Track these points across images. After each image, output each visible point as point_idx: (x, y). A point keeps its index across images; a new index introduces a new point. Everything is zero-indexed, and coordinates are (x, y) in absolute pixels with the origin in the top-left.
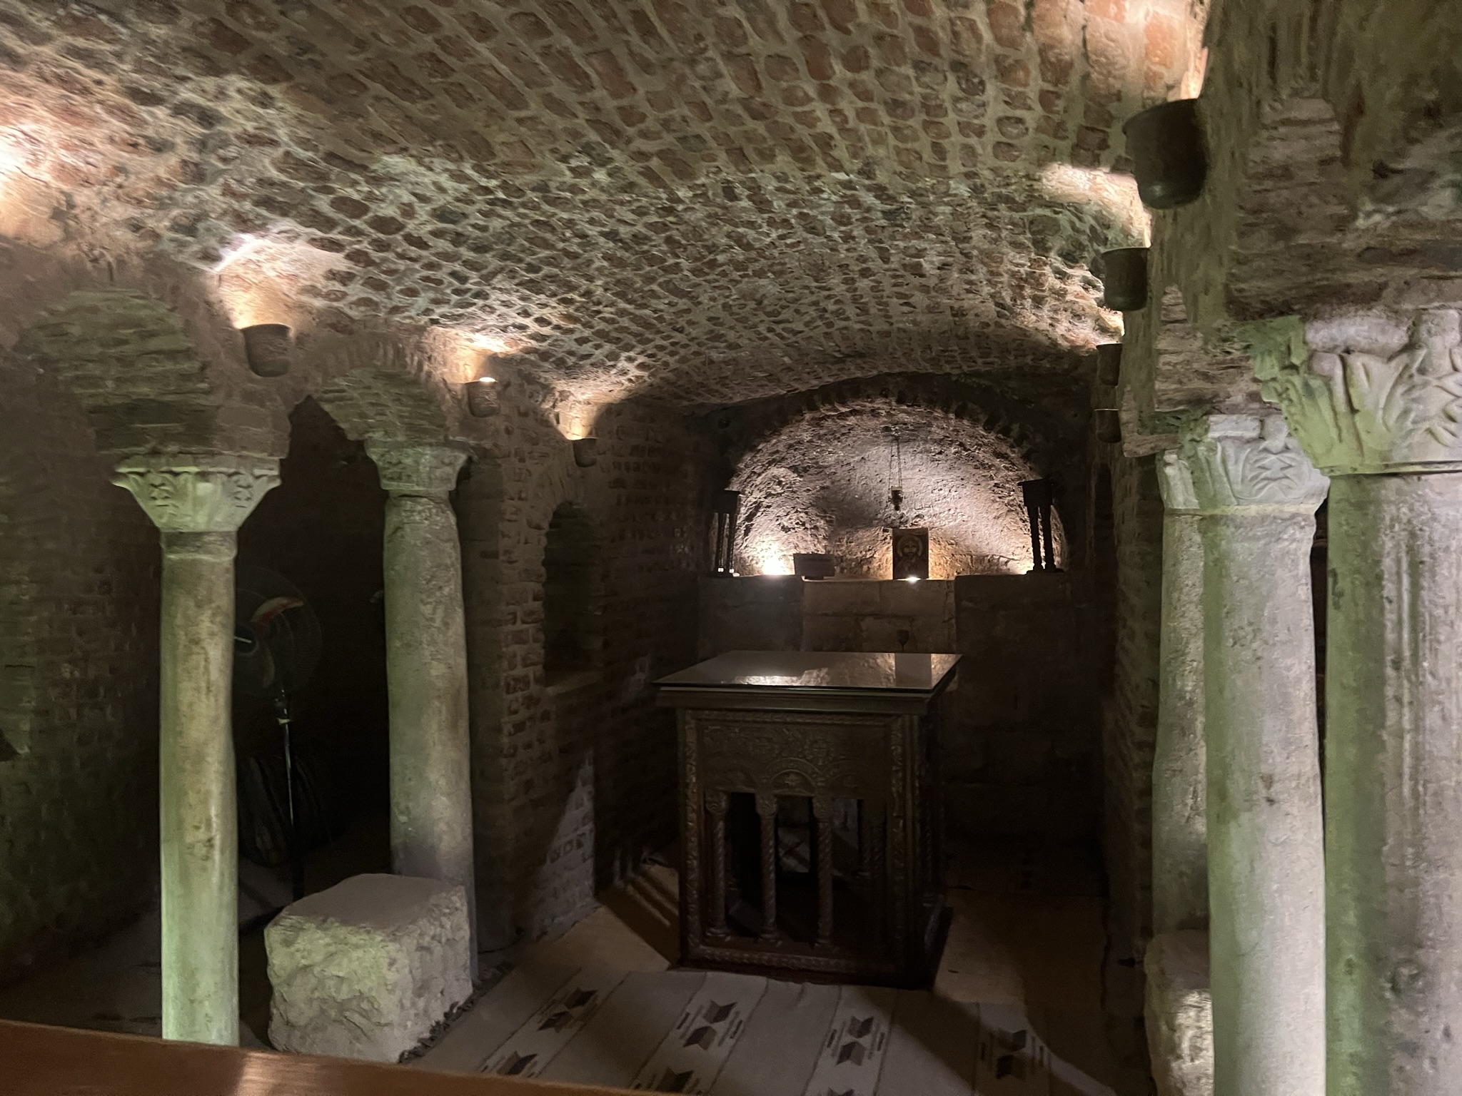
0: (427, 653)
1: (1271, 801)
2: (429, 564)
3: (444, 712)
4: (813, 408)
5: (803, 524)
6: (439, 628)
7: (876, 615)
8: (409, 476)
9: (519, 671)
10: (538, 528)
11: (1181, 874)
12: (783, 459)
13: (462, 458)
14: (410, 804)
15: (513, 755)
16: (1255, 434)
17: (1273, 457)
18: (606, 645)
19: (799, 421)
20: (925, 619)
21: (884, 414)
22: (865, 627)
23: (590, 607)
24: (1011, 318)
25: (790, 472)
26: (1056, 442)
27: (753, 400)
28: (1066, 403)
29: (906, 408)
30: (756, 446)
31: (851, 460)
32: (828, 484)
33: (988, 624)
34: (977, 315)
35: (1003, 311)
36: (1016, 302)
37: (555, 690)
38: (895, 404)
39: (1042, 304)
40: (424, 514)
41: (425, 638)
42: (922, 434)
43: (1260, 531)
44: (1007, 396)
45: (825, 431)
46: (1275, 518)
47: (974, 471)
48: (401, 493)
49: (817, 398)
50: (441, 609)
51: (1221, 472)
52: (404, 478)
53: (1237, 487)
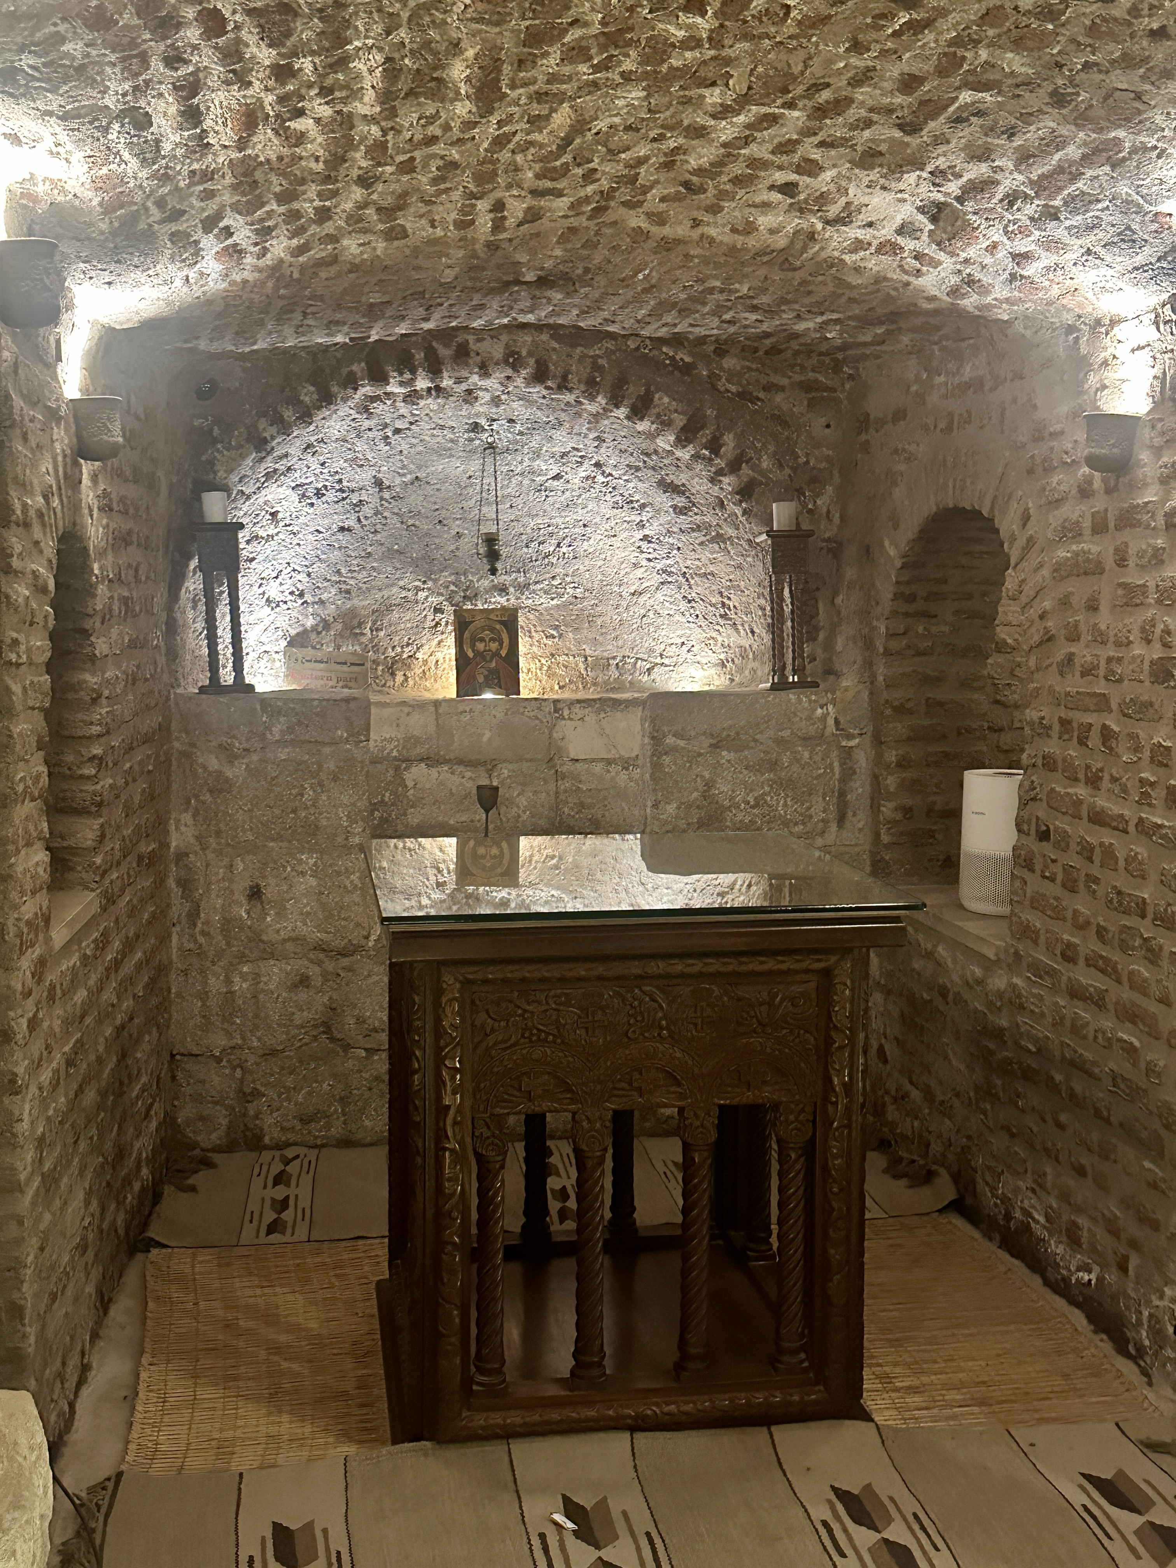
4: (379, 377)
5: (301, 595)
7: (430, 760)
9: (28, 908)
10: (44, 588)
12: (289, 469)
18: (102, 837)
19: (345, 400)
20: (514, 766)
21: (487, 397)
22: (410, 784)
23: (70, 758)
24: (925, 237)
25: (294, 497)
26: (794, 469)
27: (274, 350)
28: (811, 404)
29: (537, 391)
30: (265, 441)
31: (398, 480)
32: (351, 522)
33: (707, 775)
34: (870, 225)
35: (922, 220)
36: (1011, 204)
37: (59, 935)
38: (519, 382)
39: (1075, 212)
42: (534, 442)
44: (719, 385)
45: (372, 423)
47: (609, 512)
49: (390, 358)
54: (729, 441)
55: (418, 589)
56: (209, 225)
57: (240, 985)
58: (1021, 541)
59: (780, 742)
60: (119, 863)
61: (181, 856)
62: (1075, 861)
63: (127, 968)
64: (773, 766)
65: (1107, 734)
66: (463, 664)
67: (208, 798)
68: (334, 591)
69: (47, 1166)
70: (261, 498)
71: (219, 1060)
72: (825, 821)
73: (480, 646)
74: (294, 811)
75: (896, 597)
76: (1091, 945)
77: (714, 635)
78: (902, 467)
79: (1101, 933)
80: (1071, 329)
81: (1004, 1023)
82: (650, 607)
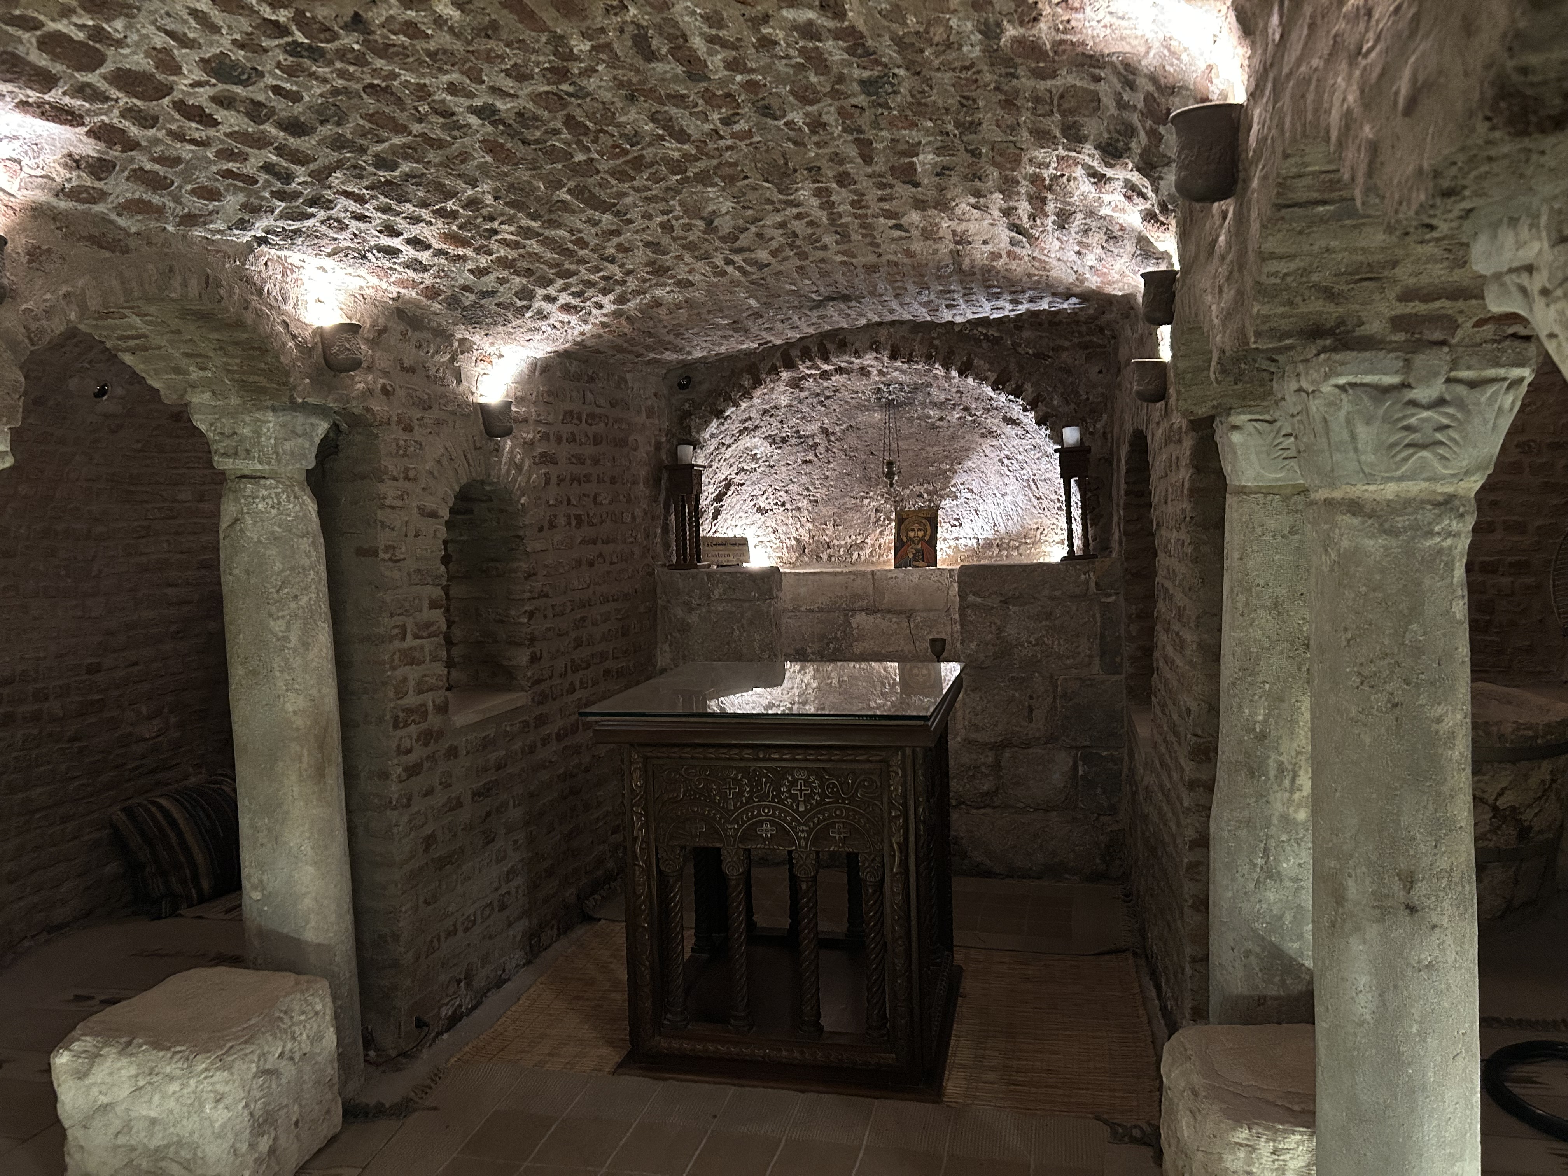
0: (280, 684)
1: (1412, 909)
2: (278, 566)
3: (305, 759)
4: (790, 365)
5: (783, 504)
6: (295, 650)
7: (870, 611)
8: (248, 451)
9: (412, 700)
10: (434, 515)
11: (1248, 953)
12: (757, 427)
13: (322, 427)
14: (265, 878)
15: (408, 805)
16: (1394, 380)
17: (1425, 414)
18: (534, 659)
19: (774, 382)
20: (925, 615)
21: (875, 372)
22: (854, 625)
24: (1027, 246)
25: (767, 444)
26: (1078, 404)
27: (721, 359)
28: (1088, 358)
29: (901, 365)
30: (722, 412)
32: (810, 457)
33: (998, 622)
34: (986, 242)
37: (462, 719)
38: (887, 360)
40: (270, 501)
41: (277, 663)
42: (920, 397)
43: (1401, 522)
44: (1020, 350)
45: (806, 393)
46: (1422, 501)
47: (980, 440)
48: (239, 474)
49: (795, 353)
50: (297, 625)
51: (1346, 436)
52: (242, 454)
53: (1369, 458)
54: (1029, 387)
55: (863, 498)
56: (525, 297)
58: (1152, 454)
59: (1052, 598)
64: (1049, 615)
66: (900, 546)
68: (806, 501)
70: (740, 445)
72: (1090, 657)
73: (912, 534)
75: (1127, 493)
77: (1056, 521)
78: (1128, 400)
81: (1147, 811)
82: (1015, 504)
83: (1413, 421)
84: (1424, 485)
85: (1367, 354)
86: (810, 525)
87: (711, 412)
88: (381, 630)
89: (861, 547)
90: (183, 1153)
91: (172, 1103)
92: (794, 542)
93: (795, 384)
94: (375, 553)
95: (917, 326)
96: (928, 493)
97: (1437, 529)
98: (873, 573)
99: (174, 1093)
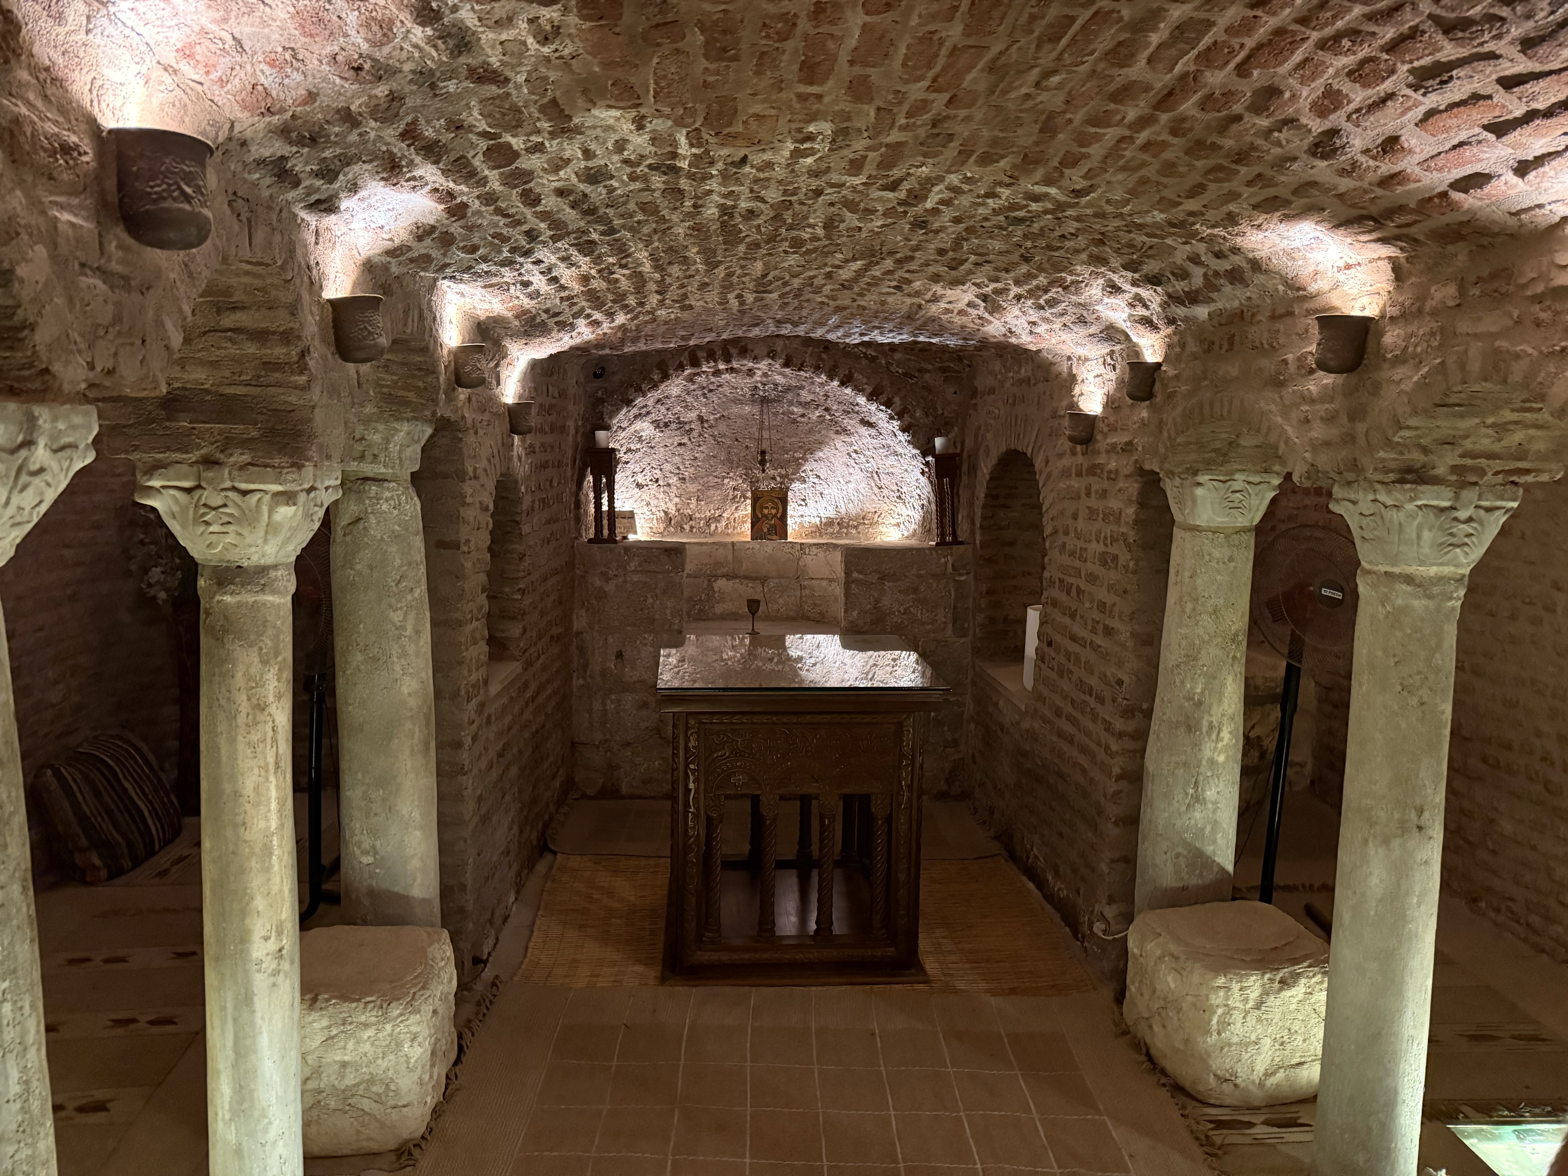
0: (398, 668)
2: (397, 562)
3: (417, 735)
4: (697, 364)
5: (657, 481)
6: (410, 638)
7: (728, 576)
8: (375, 456)
9: (474, 677)
10: (486, 508)
12: (648, 413)
13: (428, 433)
14: (379, 844)
15: (472, 770)
16: (1448, 504)
17: (1461, 526)
18: (525, 631)
19: (677, 377)
20: (776, 581)
21: (760, 373)
22: (716, 589)
23: (507, 590)
24: (982, 309)
25: (652, 428)
26: (935, 417)
27: (636, 353)
28: (946, 379)
29: (787, 371)
30: (632, 401)
31: (712, 417)
32: (685, 440)
33: (876, 595)
34: (950, 302)
35: (979, 301)
36: (1019, 300)
37: (494, 689)
38: (778, 366)
39: (1051, 307)
40: (392, 502)
41: (395, 650)
42: (789, 396)
43: (1436, 590)
44: (892, 369)
45: (695, 386)
46: (1450, 579)
47: (834, 436)
48: (361, 475)
49: (701, 354)
50: (412, 615)
51: (1414, 535)
52: (369, 458)
53: (1426, 550)
54: (897, 400)
55: (724, 478)
56: (576, 316)
57: (610, 706)
58: (1044, 476)
59: (919, 576)
60: (535, 644)
61: (579, 634)
62: (1063, 660)
63: (541, 699)
64: (915, 590)
65: (1079, 591)
67: (595, 602)
68: (675, 479)
69: (483, 811)
70: (632, 429)
71: (598, 747)
72: (945, 623)
74: (642, 610)
75: (986, 496)
76: (1068, 709)
78: (992, 421)
79: (1073, 702)
80: (1069, 358)
81: (1028, 748)
82: (858, 491)
83: (1454, 530)
84: (1452, 568)
85: (1436, 487)
86: (677, 500)
87: (622, 401)
88: (459, 615)
89: (718, 519)
90: (374, 1089)
91: (367, 1047)
92: (663, 514)
93: (691, 379)
94: (458, 547)
95: (808, 341)
96: (781, 476)
97: (1455, 595)
98: (733, 544)
99: (369, 1037)
